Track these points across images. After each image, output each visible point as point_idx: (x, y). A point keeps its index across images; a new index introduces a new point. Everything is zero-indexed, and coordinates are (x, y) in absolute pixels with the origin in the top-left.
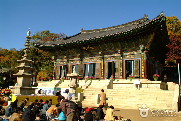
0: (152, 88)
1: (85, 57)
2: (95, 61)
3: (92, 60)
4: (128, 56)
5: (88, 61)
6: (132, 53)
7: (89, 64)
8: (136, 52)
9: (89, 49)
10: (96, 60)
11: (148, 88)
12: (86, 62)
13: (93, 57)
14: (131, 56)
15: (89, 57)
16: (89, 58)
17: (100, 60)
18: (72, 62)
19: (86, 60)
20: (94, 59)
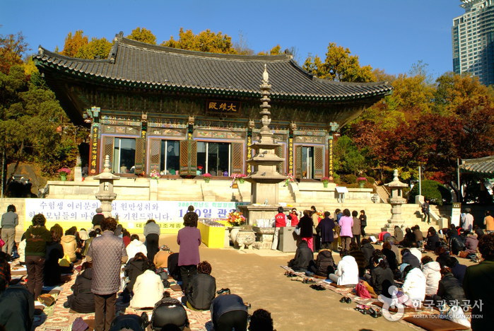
0: (360, 198)
1: (199, 125)
2: (227, 139)
3: (220, 135)
4: (301, 138)
5: (208, 135)
6: (310, 133)
7: (209, 143)
8: (317, 133)
9: (225, 108)
10: (231, 135)
11: (353, 199)
12: (201, 136)
13: (221, 127)
14: (306, 137)
15: (211, 126)
16: (210, 129)
17: (240, 137)
18: (156, 132)
19: (203, 132)
20: (225, 133)
